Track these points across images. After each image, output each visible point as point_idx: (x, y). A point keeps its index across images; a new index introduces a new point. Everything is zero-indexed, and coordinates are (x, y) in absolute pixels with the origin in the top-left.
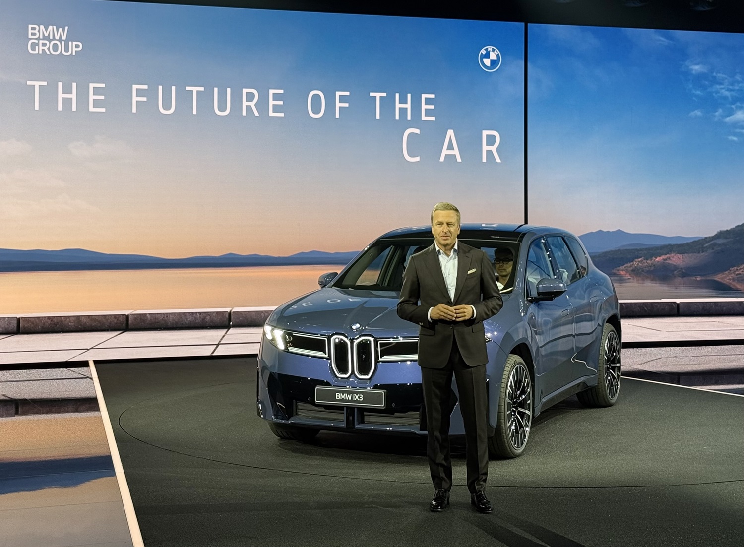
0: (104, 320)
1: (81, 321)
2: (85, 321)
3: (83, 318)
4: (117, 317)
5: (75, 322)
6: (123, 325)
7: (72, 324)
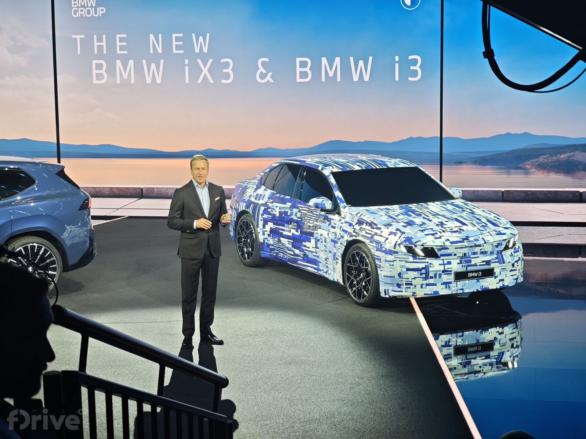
0: (127, 190)
1: (113, 190)
2: (115, 191)
3: (114, 189)
4: (136, 189)
5: (109, 191)
6: (140, 194)
7: (108, 192)
